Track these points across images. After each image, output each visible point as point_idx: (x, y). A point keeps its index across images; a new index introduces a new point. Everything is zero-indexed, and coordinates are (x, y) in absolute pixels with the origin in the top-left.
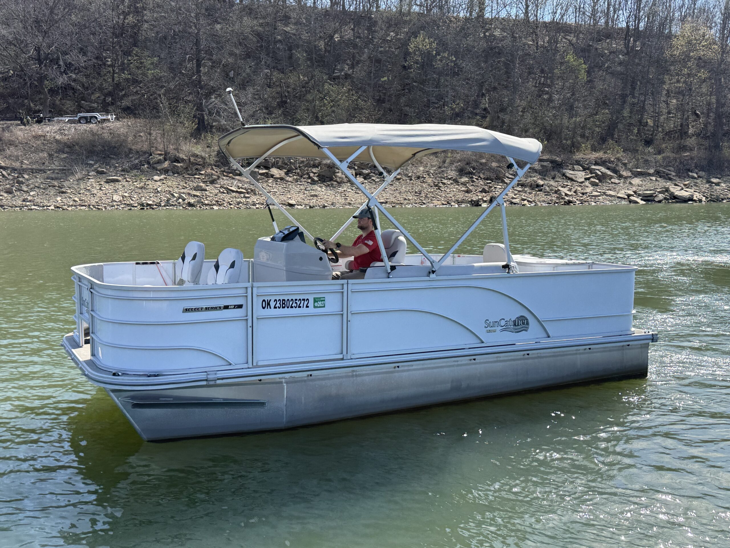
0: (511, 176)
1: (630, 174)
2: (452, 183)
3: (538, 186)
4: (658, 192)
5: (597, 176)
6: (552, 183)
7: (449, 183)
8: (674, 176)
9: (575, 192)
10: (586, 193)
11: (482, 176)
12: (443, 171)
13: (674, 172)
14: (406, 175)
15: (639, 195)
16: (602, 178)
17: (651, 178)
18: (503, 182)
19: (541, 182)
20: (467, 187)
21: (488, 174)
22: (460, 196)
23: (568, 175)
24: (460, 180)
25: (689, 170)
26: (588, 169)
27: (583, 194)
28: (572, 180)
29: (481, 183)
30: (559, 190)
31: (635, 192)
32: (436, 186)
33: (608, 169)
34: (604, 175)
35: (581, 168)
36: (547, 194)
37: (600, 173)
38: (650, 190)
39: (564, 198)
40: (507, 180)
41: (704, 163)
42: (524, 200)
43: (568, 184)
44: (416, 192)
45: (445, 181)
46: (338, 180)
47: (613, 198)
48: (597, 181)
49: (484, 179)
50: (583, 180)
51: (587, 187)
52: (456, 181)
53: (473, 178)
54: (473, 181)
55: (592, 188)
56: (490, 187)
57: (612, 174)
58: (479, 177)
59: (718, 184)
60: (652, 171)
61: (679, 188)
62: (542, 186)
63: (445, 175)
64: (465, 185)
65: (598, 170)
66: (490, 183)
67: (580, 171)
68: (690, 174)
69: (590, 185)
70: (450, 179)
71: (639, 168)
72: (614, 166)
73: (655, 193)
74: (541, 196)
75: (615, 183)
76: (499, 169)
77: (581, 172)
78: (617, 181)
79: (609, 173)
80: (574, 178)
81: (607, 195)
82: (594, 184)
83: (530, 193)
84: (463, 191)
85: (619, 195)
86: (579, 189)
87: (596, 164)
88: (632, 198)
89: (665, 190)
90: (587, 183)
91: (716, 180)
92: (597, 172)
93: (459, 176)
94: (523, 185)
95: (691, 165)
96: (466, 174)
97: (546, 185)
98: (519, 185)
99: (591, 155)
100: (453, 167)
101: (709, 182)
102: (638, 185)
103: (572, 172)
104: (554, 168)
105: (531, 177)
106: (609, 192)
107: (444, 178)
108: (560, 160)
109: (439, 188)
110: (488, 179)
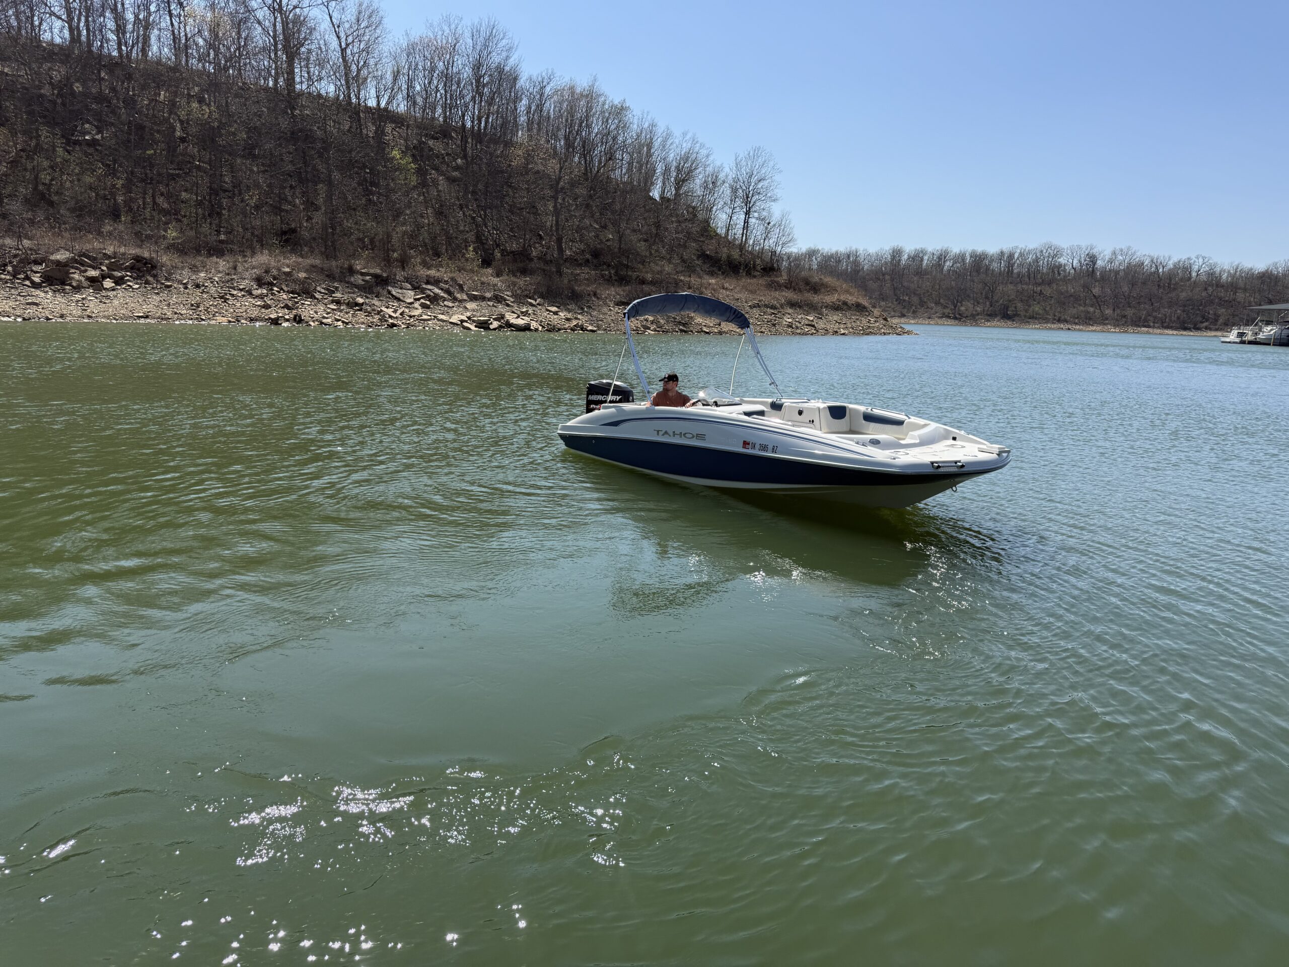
0: (323, 291)
1: (465, 297)
2: (244, 296)
3: (357, 304)
4: (494, 319)
5: (427, 297)
6: (376, 302)
7: (240, 295)
8: (511, 302)
9: (402, 314)
10: (414, 316)
11: (286, 289)
12: (232, 279)
13: (511, 296)
14: (180, 282)
15: (473, 321)
16: (435, 299)
17: (488, 303)
18: (312, 297)
19: (360, 300)
20: (264, 301)
21: (294, 286)
22: (255, 313)
23: (394, 293)
24: (255, 292)
25: (527, 297)
26: (418, 288)
27: (411, 317)
28: (398, 299)
29: (285, 296)
30: (382, 311)
31: (468, 318)
32: (221, 297)
33: (442, 289)
34: (436, 295)
35: (409, 286)
36: (369, 314)
37: (432, 294)
38: (484, 316)
39: (388, 321)
40: (317, 295)
41: (543, 290)
42: (338, 320)
43: (393, 304)
44: (192, 305)
45: (235, 292)
46: (74, 284)
47: (444, 324)
48: (428, 303)
49: (287, 291)
50: (412, 300)
51: (416, 309)
52: (250, 293)
53: (273, 290)
54: (273, 294)
55: (422, 311)
56: (297, 303)
57: (446, 296)
58: (282, 289)
59: (556, 313)
60: (488, 295)
61: (516, 316)
62: (362, 304)
63: (235, 284)
64: (262, 298)
65: (430, 290)
66: (295, 297)
67: (408, 290)
68: (529, 300)
69: (419, 307)
70: (241, 290)
71: (476, 291)
72: (447, 286)
73: (490, 320)
74: (361, 317)
75: (448, 306)
76: (308, 280)
78: (450, 304)
79: (442, 294)
80: (401, 298)
81: (438, 320)
82: (424, 306)
83: (347, 313)
84: (259, 306)
85: (451, 320)
86: (407, 310)
87: (428, 283)
88: (465, 324)
89: (501, 317)
90: (417, 305)
91: (554, 309)
92: (429, 292)
93: (255, 286)
94: (338, 302)
95: (530, 291)
96: (264, 284)
97: (367, 304)
98: (333, 302)
99: (422, 272)
100: (247, 275)
101: (547, 310)
102: (474, 310)
103: (400, 291)
104: (377, 284)
105: (349, 293)
106: (441, 317)
107: (234, 288)
108: (385, 275)
109: (226, 300)
110: (292, 292)
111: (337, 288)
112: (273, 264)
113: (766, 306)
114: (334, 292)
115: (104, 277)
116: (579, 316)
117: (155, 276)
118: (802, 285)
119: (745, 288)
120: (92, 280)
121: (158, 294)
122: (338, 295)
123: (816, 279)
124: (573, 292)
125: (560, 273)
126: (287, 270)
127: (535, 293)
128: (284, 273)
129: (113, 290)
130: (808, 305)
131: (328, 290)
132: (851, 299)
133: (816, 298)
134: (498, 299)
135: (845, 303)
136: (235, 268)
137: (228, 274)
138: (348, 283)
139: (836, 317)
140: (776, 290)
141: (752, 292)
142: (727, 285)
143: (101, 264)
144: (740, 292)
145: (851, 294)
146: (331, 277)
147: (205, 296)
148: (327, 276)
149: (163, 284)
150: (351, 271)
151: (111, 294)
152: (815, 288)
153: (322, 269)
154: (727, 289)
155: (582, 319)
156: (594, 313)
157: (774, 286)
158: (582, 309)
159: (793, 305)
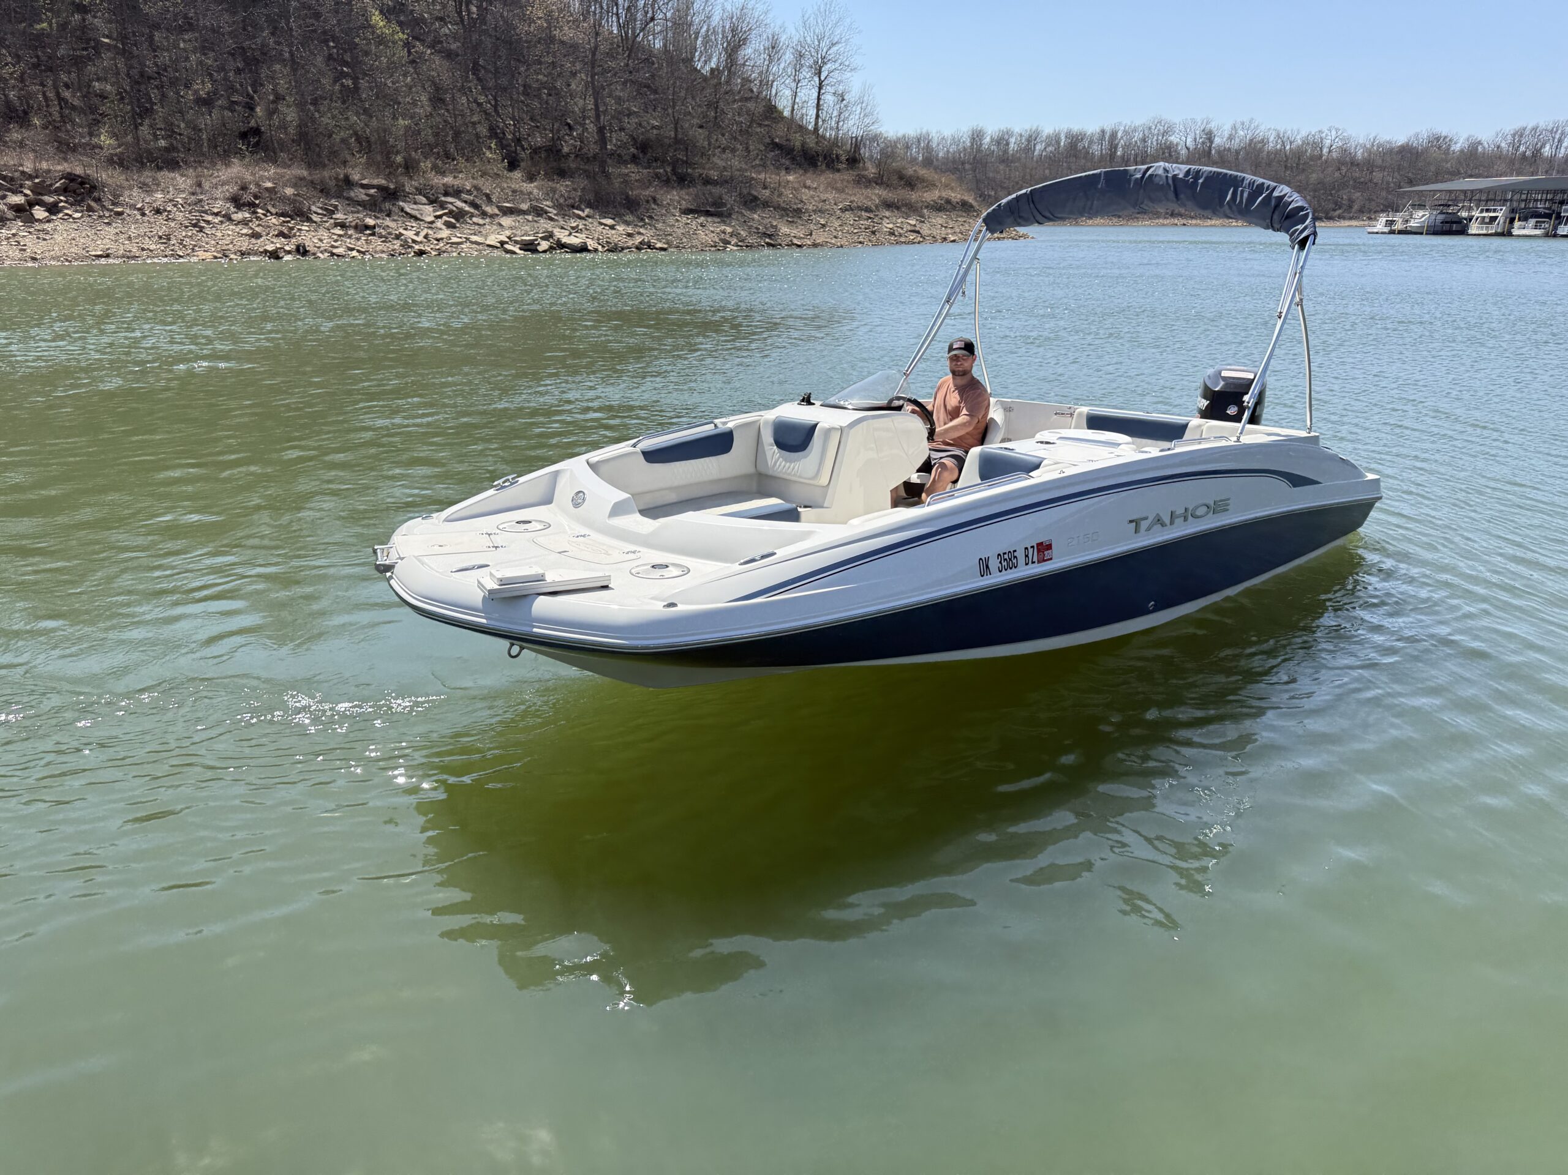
0: (320, 211)
1: (496, 211)
2: (222, 222)
3: (367, 227)
4: (541, 238)
5: (450, 213)
6: (388, 222)
7: (216, 221)
8: (555, 215)
9: (426, 237)
10: (442, 239)
11: (273, 210)
12: (201, 201)
13: (554, 208)
14: (133, 207)
15: (516, 242)
16: (459, 215)
17: (526, 217)
18: (309, 220)
19: (370, 222)
20: (251, 228)
21: (282, 207)
22: (243, 244)
23: (408, 210)
24: (235, 217)
25: (573, 207)
26: (437, 202)
27: (438, 240)
28: (416, 219)
29: (274, 221)
30: (401, 234)
31: (509, 238)
32: (195, 226)
33: (466, 202)
34: (460, 210)
35: (426, 201)
36: (385, 239)
37: (454, 209)
38: (529, 235)
39: (411, 247)
40: (315, 217)
41: (591, 197)
43: (414, 225)
44: (160, 237)
45: (210, 218)
47: (481, 247)
48: (453, 220)
49: (276, 214)
50: (432, 219)
51: (441, 229)
52: (228, 218)
53: (257, 213)
55: (449, 232)
56: (292, 229)
57: (472, 210)
58: (268, 211)
59: (612, 227)
60: (524, 206)
61: (566, 232)
62: (374, 227)
63: (207, 208)
64: (247, 224)
65: (451, 203)
66: (288, 222)
67: (425, 204)
68: (576, 212)
69: (444, 227)
70: (216, 214)
71: (508, 202)
72: (472, 198)
73: (536, 240)
74: (376, 242)
75: (478, 224)
76: (298, 198)
77: (427, 207)
78: (481, 222)
79: (467, 208)
80: (419, 216)
81: (472, 242)
82: (449, 225)
83: (358, 239)
84: (246, 235)
85: (488, 242)
86: (430, 232)
87: (446, 194)
88: (506, 246)
89: (549, 236)
90: (439, 223)
91: (609, 222)
92: (450, 206)
93: (233, 209)
94: (343, 226)
95: (574, 199)
96: (244, 205)
97: (379, 227)
98: (336, 225)
99: (436, 181)
100: (218, 193)
101: (601, 224)
102: (511, 228)
103: (415, 207)
104: (385, 199)
105: (352, 212)
106: (474, 238)
107: (205, 212)
108: (392, 186)
109: (201, 229)
110: (283, 215)
111: (336, 207)
112: (248, 177)
113: (860, 208)
114: (333, 212)
115: (31, 204)
116: (642, 230)
117: (98, 200)
118: (895, 180)
119: (832, 186)
120: (18, 209)
121: (109, 224)
122: (339, 216)
123: (910, 172)
124: (627, 198)
125: (608, 176)
126: (269, 185)
127: (581, 201)
128: (267, 189)
129: (49, 221)
130: (906, 205)
131: (326, 209)
132: (956, 196)
133: (914, 196)
134: (539, 212)
135: (948, 201)
136: (199, 185)
137: (193, 194)
138: (348, 199)
139: (939, 219)
140: (866, 187)
141: (841, 191)
142: (808, 183)
143: (21, 186)
144: (826, 191)
145: (952, 189)
146: (324, 191)
147: (173, 225)
148: (322, 191)
149: (111, 210)
150: (348, 182)
151: (48, 226)
152: (910, 183)
153: (312, 182)
154: (809, 188)
155: (647, 234)
156: (659, 226)
157: (863, 181)
158: (642, 220)
159: (889, 205)
